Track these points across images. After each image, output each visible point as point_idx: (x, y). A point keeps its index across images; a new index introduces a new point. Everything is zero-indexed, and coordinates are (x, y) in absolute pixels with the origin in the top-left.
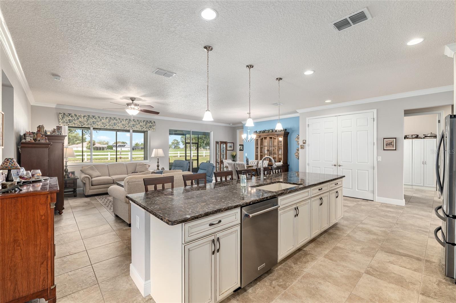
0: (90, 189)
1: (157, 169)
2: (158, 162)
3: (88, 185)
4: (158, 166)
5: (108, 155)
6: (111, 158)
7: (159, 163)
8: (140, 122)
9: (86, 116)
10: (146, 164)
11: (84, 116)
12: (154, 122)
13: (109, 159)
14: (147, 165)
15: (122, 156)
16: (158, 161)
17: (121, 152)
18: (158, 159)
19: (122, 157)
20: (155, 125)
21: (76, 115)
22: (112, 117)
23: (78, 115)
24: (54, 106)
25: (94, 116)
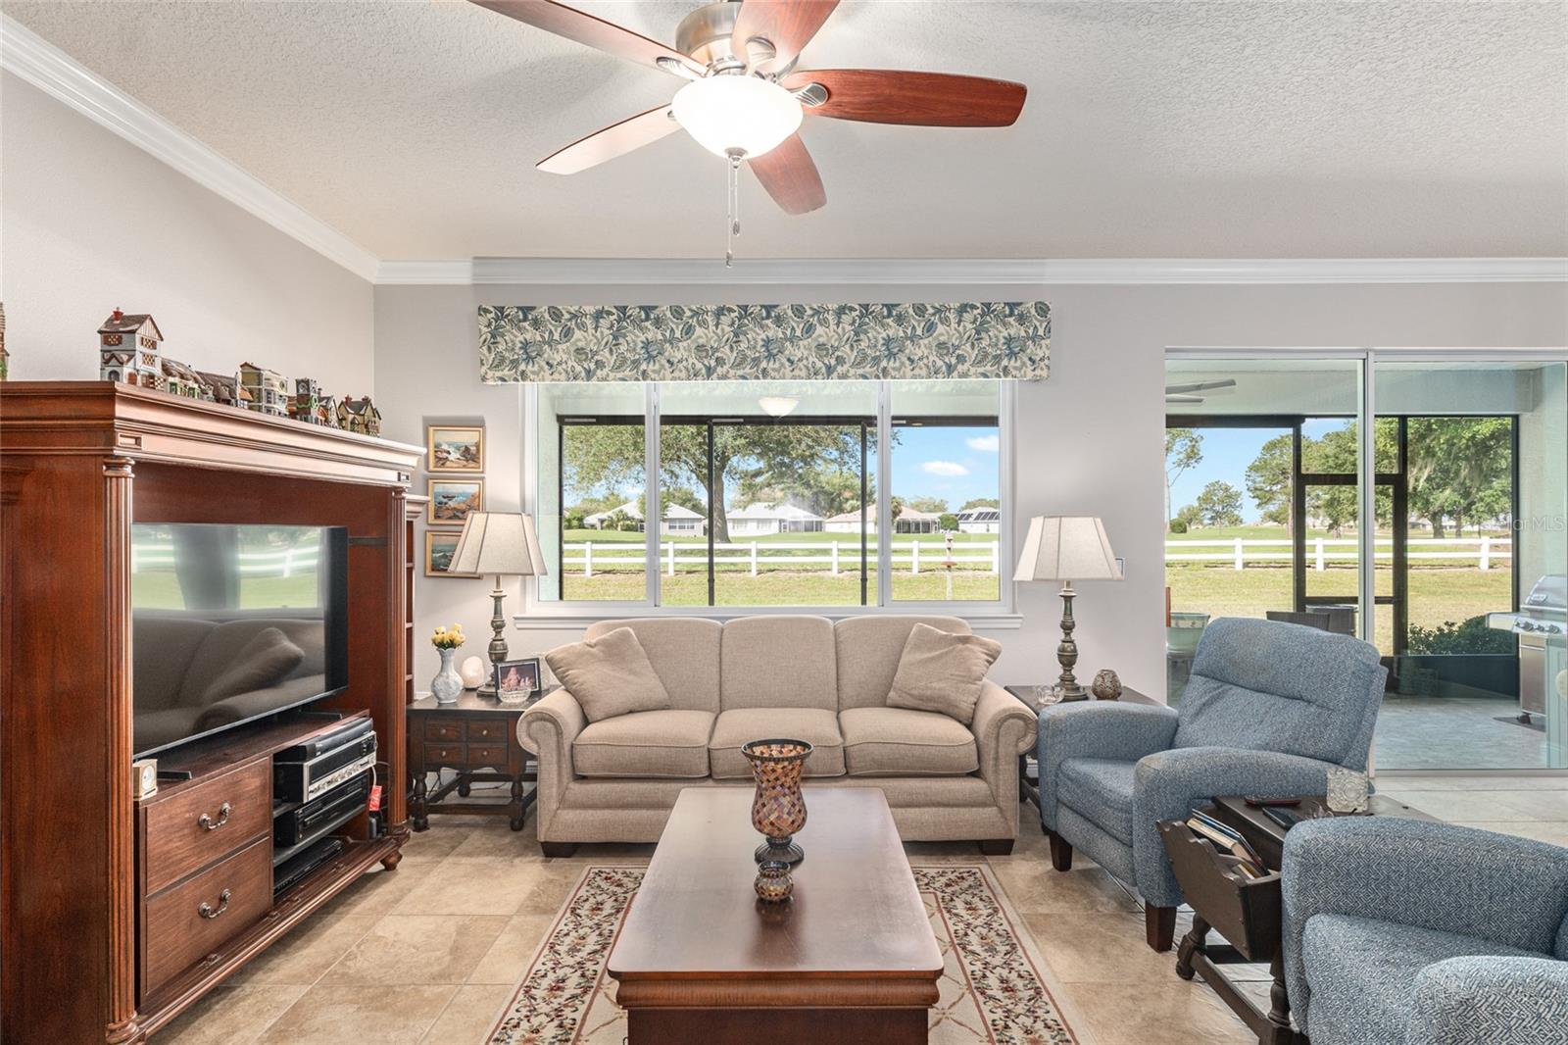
0: (564, 803)
1: (1063, 679)
2: (1068, 628)
3: (554, 776)
4: (1068, 659)
5: (909, 552)
6: (925, 567)
7: (1074, 636)
8: (936, 319)
9: (609, 313)
10: (965, 640)
11: (599, 315)
12: (1043, 309)
13: (915, 570)
14: (977, 648)
15: (954, 559)
16: (1068, 611)
17: (950, 540)
18: (1068, 599)
19: (955, 564)
20: (1048, 330)
21: (556, 314)
22: (755, 302)
23: (567, 308)
24: (461, 274)
25: (648, 309)
